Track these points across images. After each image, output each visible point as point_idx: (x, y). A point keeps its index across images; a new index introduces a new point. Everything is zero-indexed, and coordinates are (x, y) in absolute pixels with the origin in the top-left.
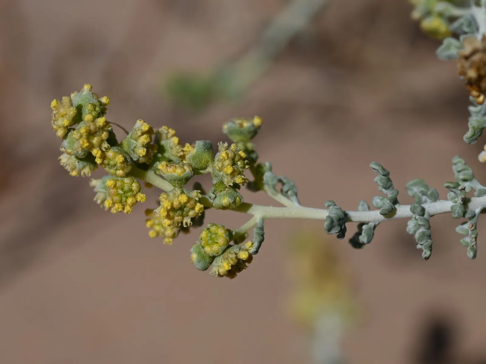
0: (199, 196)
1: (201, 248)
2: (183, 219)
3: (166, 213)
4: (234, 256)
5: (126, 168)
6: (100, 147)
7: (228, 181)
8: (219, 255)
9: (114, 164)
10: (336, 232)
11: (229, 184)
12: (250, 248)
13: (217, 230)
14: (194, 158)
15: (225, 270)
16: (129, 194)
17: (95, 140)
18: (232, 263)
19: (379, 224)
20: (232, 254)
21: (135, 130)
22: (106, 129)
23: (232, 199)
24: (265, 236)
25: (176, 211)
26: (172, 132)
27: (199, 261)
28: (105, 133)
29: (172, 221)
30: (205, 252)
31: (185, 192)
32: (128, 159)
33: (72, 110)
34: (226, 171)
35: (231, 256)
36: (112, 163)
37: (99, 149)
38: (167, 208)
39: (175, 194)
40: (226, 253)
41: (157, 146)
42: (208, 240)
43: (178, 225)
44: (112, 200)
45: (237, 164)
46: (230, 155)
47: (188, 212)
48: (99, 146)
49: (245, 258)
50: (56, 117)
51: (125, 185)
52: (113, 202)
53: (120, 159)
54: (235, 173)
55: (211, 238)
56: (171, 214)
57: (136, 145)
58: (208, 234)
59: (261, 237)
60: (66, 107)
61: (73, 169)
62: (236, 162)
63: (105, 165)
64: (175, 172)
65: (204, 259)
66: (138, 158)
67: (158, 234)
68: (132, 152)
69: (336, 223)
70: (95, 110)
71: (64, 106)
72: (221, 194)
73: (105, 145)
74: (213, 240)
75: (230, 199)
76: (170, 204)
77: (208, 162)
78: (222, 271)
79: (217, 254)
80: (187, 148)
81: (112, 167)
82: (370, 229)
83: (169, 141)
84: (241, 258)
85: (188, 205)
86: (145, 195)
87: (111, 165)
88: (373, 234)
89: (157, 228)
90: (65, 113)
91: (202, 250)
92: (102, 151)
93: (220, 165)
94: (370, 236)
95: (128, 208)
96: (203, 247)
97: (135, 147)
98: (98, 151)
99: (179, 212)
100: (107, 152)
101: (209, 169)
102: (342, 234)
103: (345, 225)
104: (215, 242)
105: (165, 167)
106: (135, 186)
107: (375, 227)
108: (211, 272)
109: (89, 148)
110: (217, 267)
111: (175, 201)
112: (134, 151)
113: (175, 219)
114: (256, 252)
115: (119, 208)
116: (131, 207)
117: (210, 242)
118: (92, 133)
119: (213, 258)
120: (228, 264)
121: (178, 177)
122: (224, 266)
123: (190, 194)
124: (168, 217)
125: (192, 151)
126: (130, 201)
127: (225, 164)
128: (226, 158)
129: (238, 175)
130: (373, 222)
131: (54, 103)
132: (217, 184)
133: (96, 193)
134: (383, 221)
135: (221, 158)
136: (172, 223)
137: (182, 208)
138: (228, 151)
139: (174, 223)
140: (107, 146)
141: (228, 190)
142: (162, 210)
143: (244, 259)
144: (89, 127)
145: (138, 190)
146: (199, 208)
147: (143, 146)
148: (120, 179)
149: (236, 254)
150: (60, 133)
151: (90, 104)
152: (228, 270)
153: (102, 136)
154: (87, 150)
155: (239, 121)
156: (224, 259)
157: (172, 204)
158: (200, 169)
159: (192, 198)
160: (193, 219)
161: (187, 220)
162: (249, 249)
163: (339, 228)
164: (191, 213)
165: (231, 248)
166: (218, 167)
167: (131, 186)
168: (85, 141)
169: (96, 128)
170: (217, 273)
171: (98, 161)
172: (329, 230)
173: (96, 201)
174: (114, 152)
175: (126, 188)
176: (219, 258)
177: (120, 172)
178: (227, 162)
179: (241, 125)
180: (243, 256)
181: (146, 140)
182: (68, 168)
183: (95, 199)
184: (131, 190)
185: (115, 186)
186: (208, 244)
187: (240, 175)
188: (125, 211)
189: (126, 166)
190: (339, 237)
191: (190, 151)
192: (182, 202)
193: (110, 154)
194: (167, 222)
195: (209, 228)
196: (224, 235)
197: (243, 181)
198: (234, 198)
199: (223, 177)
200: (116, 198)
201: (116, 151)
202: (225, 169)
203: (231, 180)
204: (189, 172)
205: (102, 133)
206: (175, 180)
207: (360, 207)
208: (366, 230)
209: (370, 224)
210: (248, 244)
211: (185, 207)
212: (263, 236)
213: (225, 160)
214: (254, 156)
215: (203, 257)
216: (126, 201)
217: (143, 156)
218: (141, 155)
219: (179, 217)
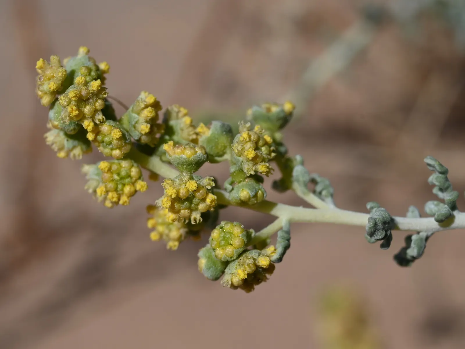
0: (211, 184)
1: (212, 251)
2: (191, 213)
3: (169, 203)
4: (251, 261)
5: (123, 147)
6: (93, 118)
7: (248, 169)
8: (234, 260)
9: (109, 141)
10: (381, 237)
11: (249, 173)
12: (273, 254)
13: (232, 229)
14: (209, 140)
15: (240, 279)
16: (127, 180)
17: (87, 110)
18: (249, 270)
19: (432, 234)
20: (249, 258)
21: (138, 101)
22: (101, 96)
23: (253, 192)
24: (291, 241)
25: (183, 203)
26: (183, 111)
27: (209, 269)
28: (99, 101)
29: (177, 215)
30: (216, 256)
31: (194, 178)
32: (126, 136)
33: (61, 71)
34: (247, 155)
35: (247, 261)
36: (107, 139)
37: (91, 121)
38: (171, 196)
39: (182, 180)
40: (242, 258)
41: (164, 126)
42: (221, 240)
43: (185, 221)
44: (106, 187)
45: (261, 149)
46: (252, 137)
47: (198, 205)
48: (91, 117)
49: (265, 265)
50: (41, 80)
51: (122, 169)
52: (106, 190)
53: (116, 134)
54: (258, 159)
55: (225, 239)
56: (176, 206)
57: (138, 120)
58: (220, 233)
59: (287, 242)
60: (54, 67)
61: (61, 149)
62: (259, 147)
63: (99, 143)
64: (184, 154)
65: (215, 266)
66: (140, 136)
67: (161, 235)
68: (133, 129)
69: (380, 226)
70: (90, 74)
71: (52, 67)
72: (239, 186)
73: (100, 116)
74: (226, 241)
75: (249, 192)
76: (175, 191)
77: (225, 147)
78: (236, 280)
79: (231, 258)
80: (201, 128)
81: (107, 145)
82: (421, 239)
83: (179, 121)
84: (261, 265)
85: (198, 194)
86: (145, 183)
87: (106, 143)
88: (425, 247)
89: (161, 228)
90: (52, 75)
91: (213, 253)
92: (95, 124)
93: (240, 148)
94: (421, 248)
95: (124, 199)
96: (214, 250)
97: (136, 122)
98: (90, 123)
99: (186, 204)
100: (102, 125)
101: (227, 157)
102: (387, 242)
103: (391, 232)
104: (229, 244)
105: (171, 148)
106: (134, 172)
107: (427, 238)
108: (222, 282)
109: (78, 119)
110: (230, 275)
111: (181, 189)
112: (135, 127)
113: (180, 213)
114: (280, 260)
115: (113, 198)
116: (128, 197)
117: (223, 243)
118: (83, 100)
119: (226, 263)
120: (244, 271)
121: (187, 160)
122: (238, 274)
123: (200, 182)
124: (172, 209)
125: (206, 133)
126: (127, 189)
127: (246, 147)
128: (248, 140)
129: (262, 162)
130: (426, 231)
131: (40, 63)
132: (235, 172)
133: (87, 181)
134: (438, 231)
135: (242, 139)
136: (177, 217)
137: (189, 199)
138: (251, 133)
139: (180, 217)
140: (102, 118)
141: (248, 181)
142: (166, 199)
143: (264, 267)
144: (80, 91)
145: (137, 177)
146: (211, 199)
147: (147, 122)
148: (116, 161)
149: (255, 260)
150: (46, 100)
151: (84, 66)
152: (243, 279)
153: (96, 105)
154: (77, 121)
155: (267, 105)
156: (239, 264)
157: (178, 192)
158: (216, 156)
159: (203, 187)
160: (203, 215)
161: (196, 215)
162: (271, 255)
163: (384, 233)
164: (202, 207)
165: (248, 252)
166: (238, 150)
167: (130, 171)
168: (74, 108)
169: (88, 93)
170: (230, 283)
171: (90, 136)
172: (372, 234)
173: (88, 189)
174: (109, 125)
175: (123, 173)
176: (234, 263)
177: (117, 153)
178: (249, 146)
179: (269, 110)
180: (263, 262)
181: (150, 114)
182: (55, 147)
183: (86, 188)
184: (129, 176)
185: (109, 170)
186: (220, 246)
187: (263, 162)
188: (121, 202)
189: (124, 144)
190: (382, 246)
191: (204, 133)
192: (190, 189)
193: (105, 128)
194: (171, 216)
195: (223, 227)
196: (241, 235)
197: (268, 170)
198: (256, 190)
199: (243, 164)
200: (111, 185)
201: (112, 124)
202: (246, 153)
203: (252, 167)
204: (201, 154)
205: (96, 101)
206: (183, 164)
207: (409, 214)
208: (417, 240)
209: (421, 234)
210: (270, 249)
211: (194, 197)
212: (288, 240)
213: (247, 142)
214: (282, 149)
215: (214, 263)
216: (122, 190)
217: (146, 134)
218: (143, 132)
219: (186, 211)
